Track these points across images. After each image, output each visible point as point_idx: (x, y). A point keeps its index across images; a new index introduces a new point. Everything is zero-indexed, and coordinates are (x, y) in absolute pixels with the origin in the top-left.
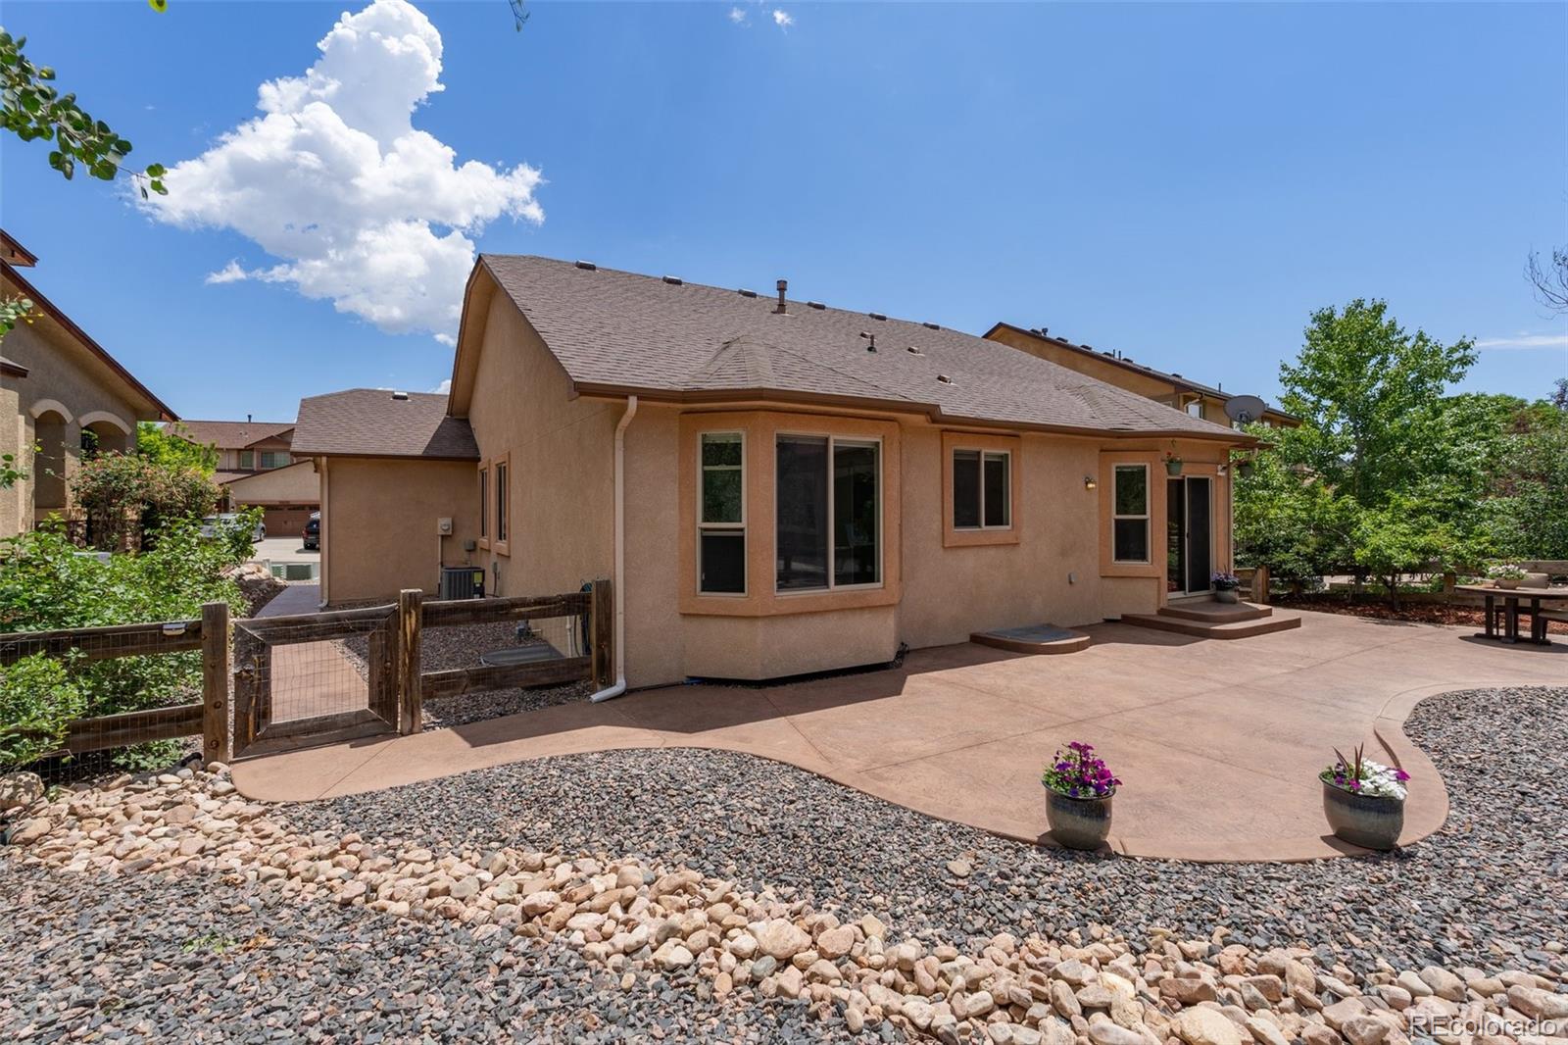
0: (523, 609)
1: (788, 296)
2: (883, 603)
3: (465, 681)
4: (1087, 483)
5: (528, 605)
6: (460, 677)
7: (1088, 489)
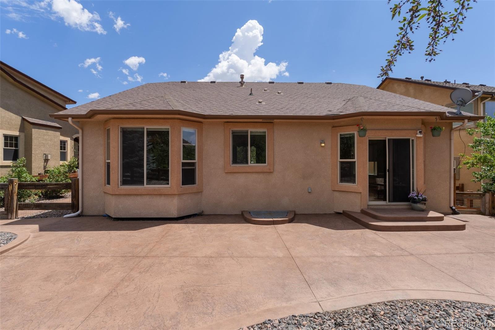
0: (51, 186)
1: (244, 80)
2: (170, 193)
3: (33, 206)
4: (321, 143)
5: (52, 185)
6: (31, 205)
7: (322, 147)
